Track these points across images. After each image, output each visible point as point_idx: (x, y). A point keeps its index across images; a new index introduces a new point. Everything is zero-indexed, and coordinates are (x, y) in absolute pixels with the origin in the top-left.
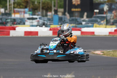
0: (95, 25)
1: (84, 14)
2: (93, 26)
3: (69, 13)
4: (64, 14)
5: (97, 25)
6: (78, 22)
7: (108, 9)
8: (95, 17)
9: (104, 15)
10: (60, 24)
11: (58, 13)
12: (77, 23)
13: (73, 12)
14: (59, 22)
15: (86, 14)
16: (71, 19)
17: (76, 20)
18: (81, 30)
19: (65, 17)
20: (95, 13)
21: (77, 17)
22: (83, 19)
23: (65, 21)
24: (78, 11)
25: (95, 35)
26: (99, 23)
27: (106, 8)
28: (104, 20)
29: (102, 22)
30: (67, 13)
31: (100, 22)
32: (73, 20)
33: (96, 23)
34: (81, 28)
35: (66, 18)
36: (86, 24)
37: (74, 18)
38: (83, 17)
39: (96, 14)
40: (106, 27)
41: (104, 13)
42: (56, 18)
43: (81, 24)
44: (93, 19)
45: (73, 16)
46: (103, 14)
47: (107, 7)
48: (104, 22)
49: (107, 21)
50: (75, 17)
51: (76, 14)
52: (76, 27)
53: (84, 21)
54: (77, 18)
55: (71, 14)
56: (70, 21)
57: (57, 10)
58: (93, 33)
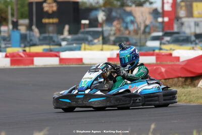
0: (83, 46)
1: (63, 28)
2: (79, 49)
3: (38, 27)
4: (29, 28)
5: (87, 47)
6: (54, 41)
7: (104, 18)
8: (83, 33)
9: (99, 29)
10: (23, 45)
11: (20, 28)
12: (52, 43)
13: (46, 24)
14: (21, 43)
15: (67, 27)
16: (41, 38)
17: (51, 38)
18: (59, 57)
19: (31, 33)
20: (82, 27)
21: (53, 33)
22: (62, 37)
23: (31, 40)
24: (53, 24)
25: (84, 64)
26: (91, 43)
27: (101, 16)
28: (99, 37)
29: (96, 41)
30: (34, 27)
31: (91, 41)
32: (45, 39)
33: (85, 43)
34: (59, 52)
35: (33, 36)
36: (68, 44)
37: (47, 35)
38: (62, 33)
39: (84, 28)
40: (102, 50)
41: (99, 25)
42: (16, 36)
43: (60, 45)
44: (80, 35)
45: (45, 32)
46: (96, 26)
47: (104, 15)
48: (99, 41)
49: (103, 38)
50: (49, 33)
51: (51, 29)
52: (51, 50)
53: (64, 40)
54: (51, 35)
55: (42, 27)
56: (40, 40)
57: (17, 22)
58: (80, 60)
